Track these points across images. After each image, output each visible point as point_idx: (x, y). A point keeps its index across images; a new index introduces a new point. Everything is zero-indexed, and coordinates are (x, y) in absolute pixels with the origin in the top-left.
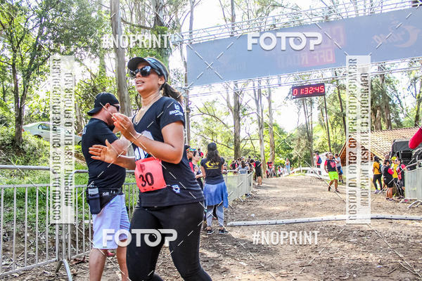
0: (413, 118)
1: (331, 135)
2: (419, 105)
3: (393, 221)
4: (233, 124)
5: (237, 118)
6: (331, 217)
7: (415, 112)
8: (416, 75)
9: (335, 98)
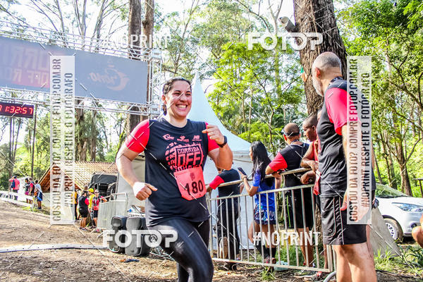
0: (114, 154)
2: (121, 143)
3: (82, 250)
7: (117, 149)
8: (123, 117)
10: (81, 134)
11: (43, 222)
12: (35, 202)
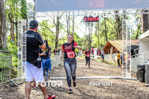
0: (135, 35)
1: (100, 40)
2: (138, 30)
3: (124, 80)
4: (56, 32)
5: (58, 29)
6: (97, 77)
7: (137, 33)
8: (139, 17)
9: (103, 24)
10: (119, 27)
11: (105, 67)
12: (101, 59)
